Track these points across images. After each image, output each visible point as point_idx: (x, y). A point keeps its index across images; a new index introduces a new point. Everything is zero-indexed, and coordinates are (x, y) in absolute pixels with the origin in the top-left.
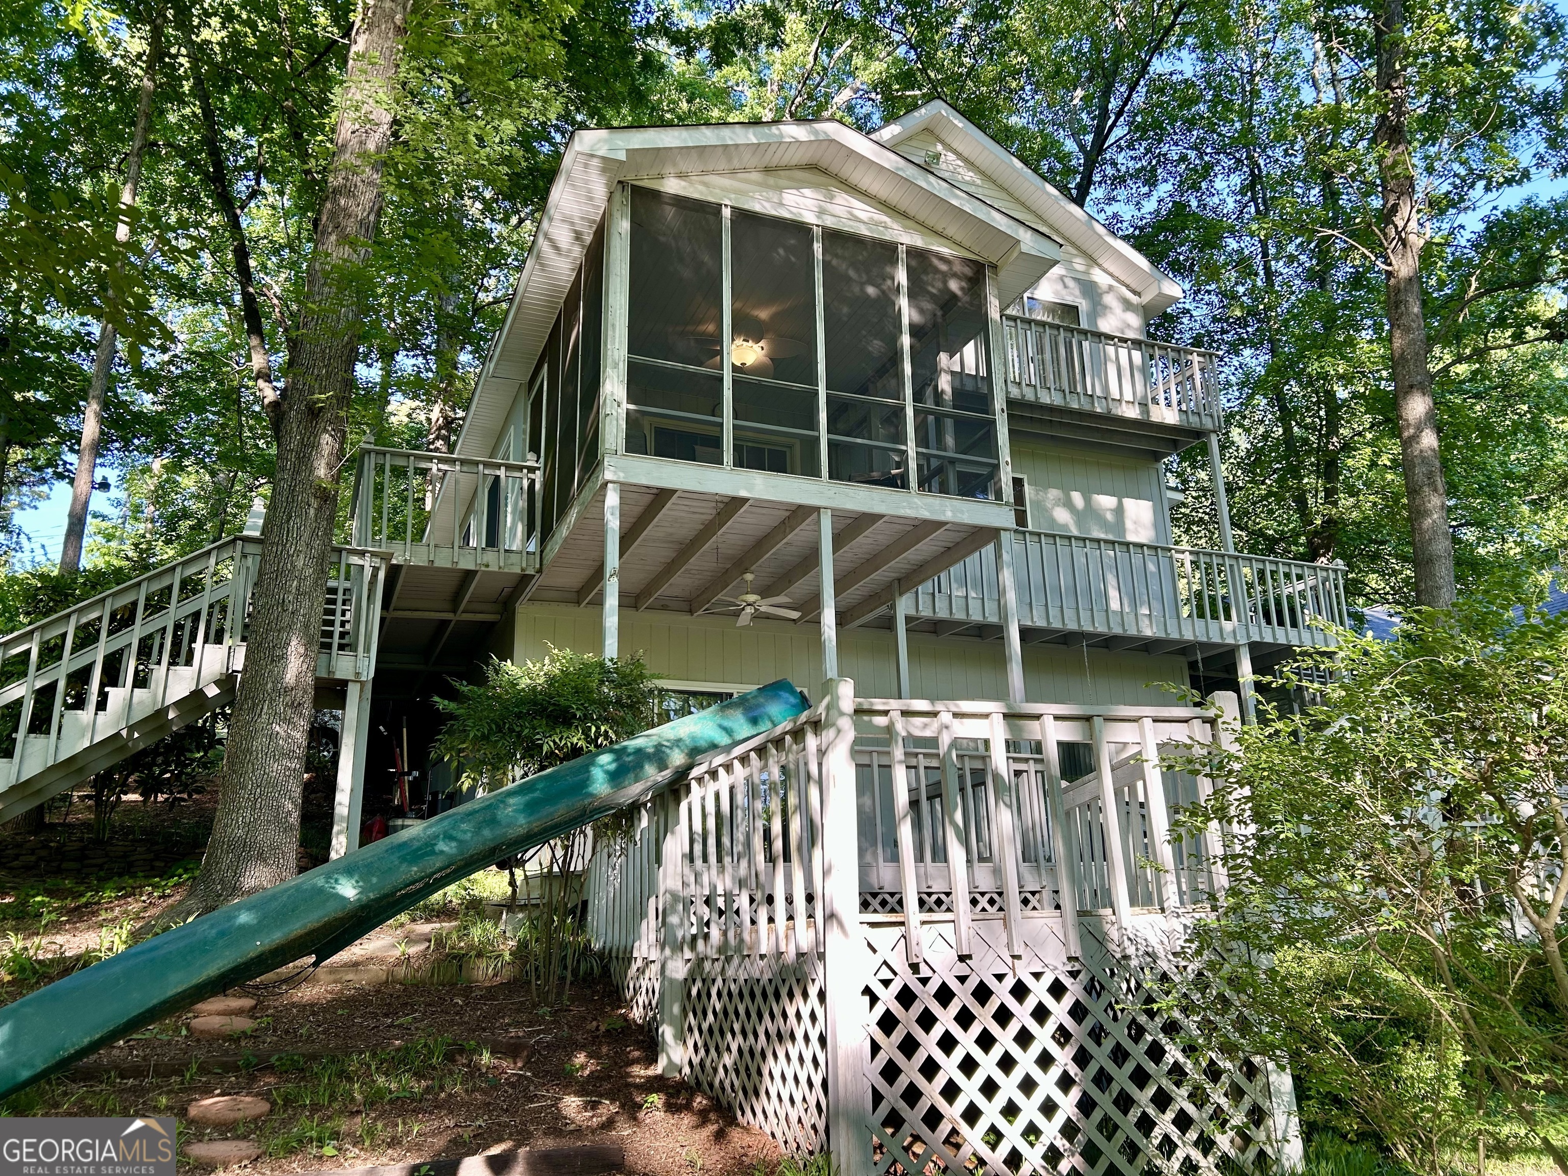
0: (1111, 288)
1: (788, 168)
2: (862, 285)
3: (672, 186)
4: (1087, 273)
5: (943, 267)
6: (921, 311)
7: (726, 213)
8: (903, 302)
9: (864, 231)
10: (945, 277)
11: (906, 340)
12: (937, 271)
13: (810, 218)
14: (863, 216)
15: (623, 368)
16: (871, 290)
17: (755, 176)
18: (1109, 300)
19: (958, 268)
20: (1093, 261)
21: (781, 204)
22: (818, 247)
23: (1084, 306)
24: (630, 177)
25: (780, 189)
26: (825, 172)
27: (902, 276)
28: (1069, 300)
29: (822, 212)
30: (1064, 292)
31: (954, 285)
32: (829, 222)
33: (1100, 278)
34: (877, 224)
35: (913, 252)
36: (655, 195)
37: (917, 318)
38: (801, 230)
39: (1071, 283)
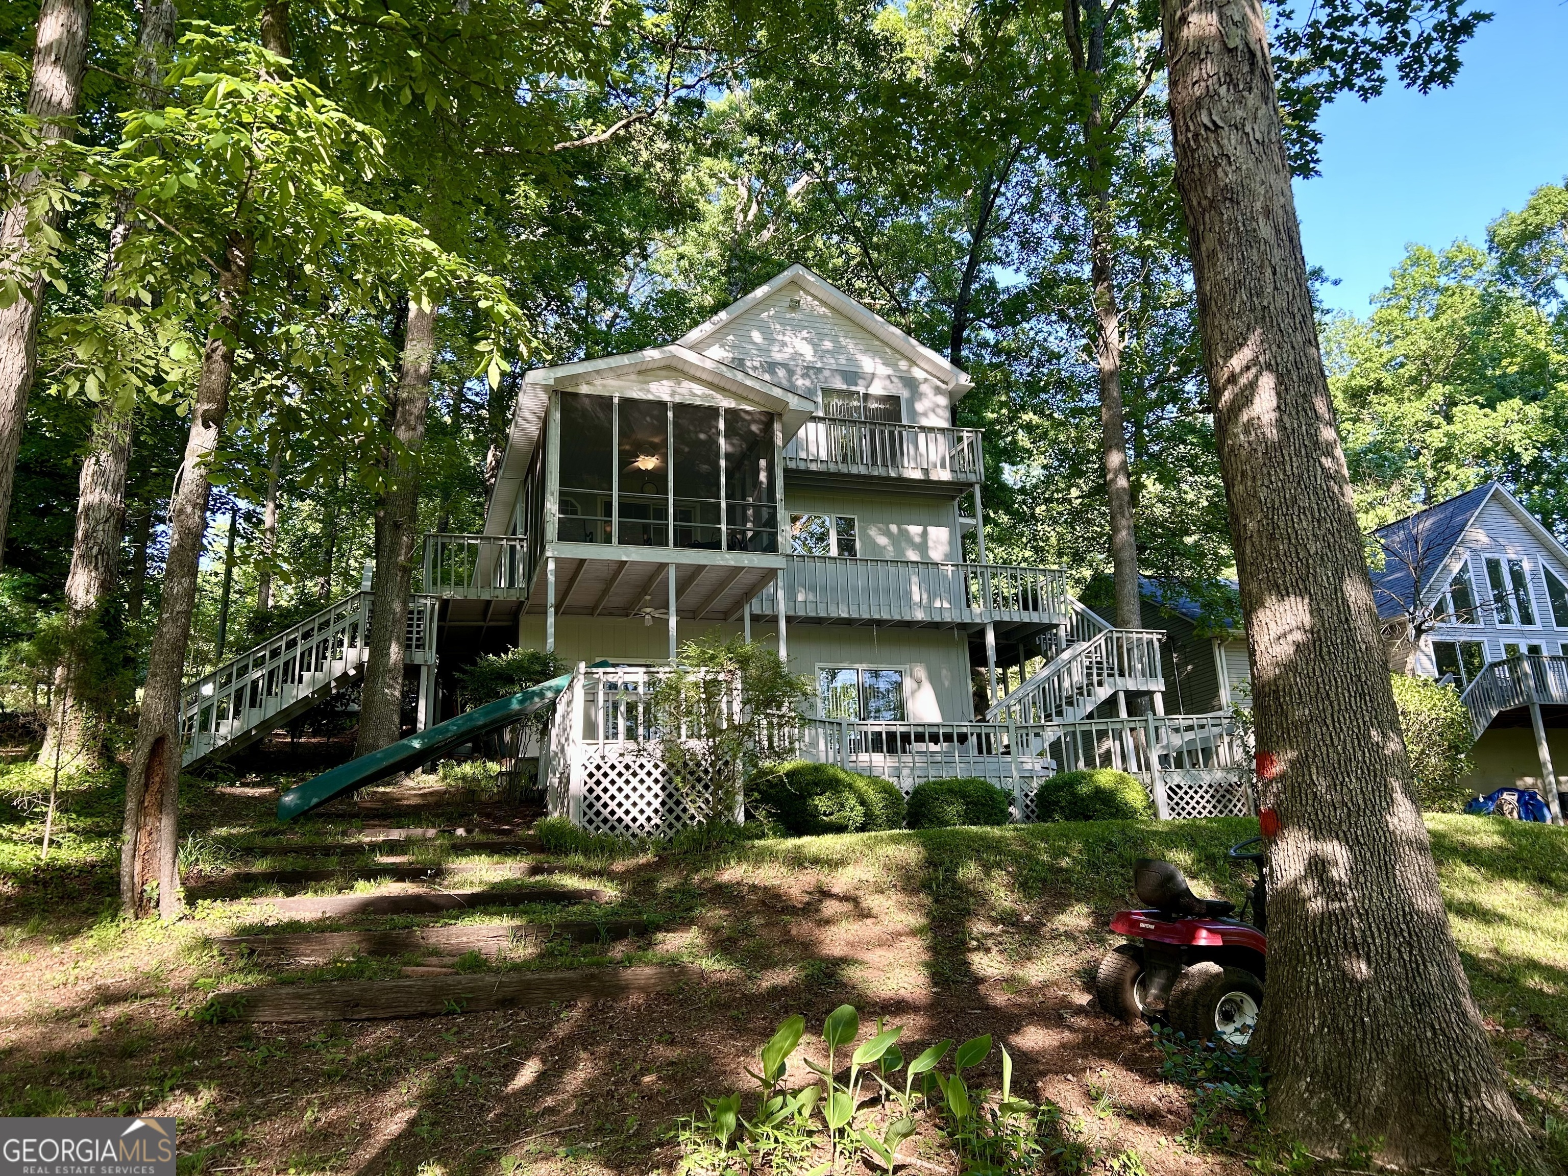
0: (926, 380)
1: (652, 370)
2: (697, 433)
3: (584, 389)
4: (908, 371)
5: (748, 417)
6: (732, 445)
7: (616, 401)
8: (722, 441)
9: (699, 402)
10: (749, 423)
11: (723, 463)
12: (744, 420)
13: (666, 398)
14: (699, 393)
15: (557, 494)
16: (702, 436)
17: (633, 377)
18: (924, 388)
19: (757, 417)
20: (913, 363)
21: (648, 391)
22: (670, 414)
23: (905, 394)
24: (560, 388)
25: (648, 383)
26: (675, 369)
27: (722, 426)
28: (894, 392)
29: (673, 394)
30: (890, 386)
31: (754, 428)
32: (678, 399)
33: (918, 373)
34: (707, 396)
35: (727, 410)
36: (576, 395)
37: (730, 449)
38: (662, 405)
39: (895, 380)
